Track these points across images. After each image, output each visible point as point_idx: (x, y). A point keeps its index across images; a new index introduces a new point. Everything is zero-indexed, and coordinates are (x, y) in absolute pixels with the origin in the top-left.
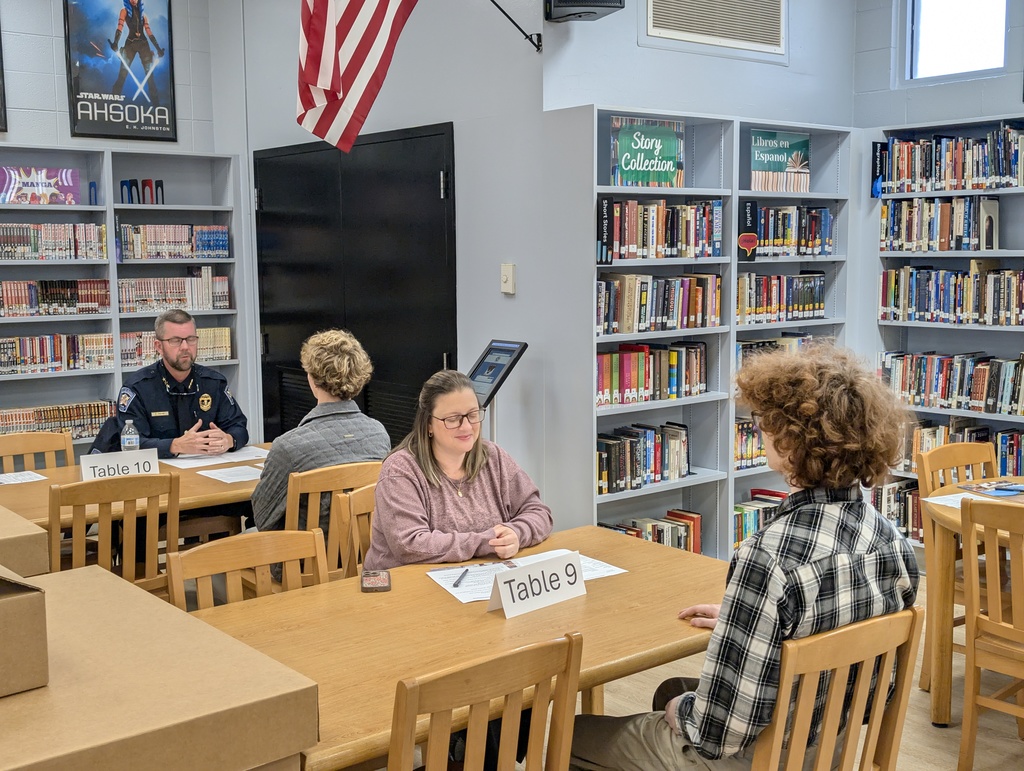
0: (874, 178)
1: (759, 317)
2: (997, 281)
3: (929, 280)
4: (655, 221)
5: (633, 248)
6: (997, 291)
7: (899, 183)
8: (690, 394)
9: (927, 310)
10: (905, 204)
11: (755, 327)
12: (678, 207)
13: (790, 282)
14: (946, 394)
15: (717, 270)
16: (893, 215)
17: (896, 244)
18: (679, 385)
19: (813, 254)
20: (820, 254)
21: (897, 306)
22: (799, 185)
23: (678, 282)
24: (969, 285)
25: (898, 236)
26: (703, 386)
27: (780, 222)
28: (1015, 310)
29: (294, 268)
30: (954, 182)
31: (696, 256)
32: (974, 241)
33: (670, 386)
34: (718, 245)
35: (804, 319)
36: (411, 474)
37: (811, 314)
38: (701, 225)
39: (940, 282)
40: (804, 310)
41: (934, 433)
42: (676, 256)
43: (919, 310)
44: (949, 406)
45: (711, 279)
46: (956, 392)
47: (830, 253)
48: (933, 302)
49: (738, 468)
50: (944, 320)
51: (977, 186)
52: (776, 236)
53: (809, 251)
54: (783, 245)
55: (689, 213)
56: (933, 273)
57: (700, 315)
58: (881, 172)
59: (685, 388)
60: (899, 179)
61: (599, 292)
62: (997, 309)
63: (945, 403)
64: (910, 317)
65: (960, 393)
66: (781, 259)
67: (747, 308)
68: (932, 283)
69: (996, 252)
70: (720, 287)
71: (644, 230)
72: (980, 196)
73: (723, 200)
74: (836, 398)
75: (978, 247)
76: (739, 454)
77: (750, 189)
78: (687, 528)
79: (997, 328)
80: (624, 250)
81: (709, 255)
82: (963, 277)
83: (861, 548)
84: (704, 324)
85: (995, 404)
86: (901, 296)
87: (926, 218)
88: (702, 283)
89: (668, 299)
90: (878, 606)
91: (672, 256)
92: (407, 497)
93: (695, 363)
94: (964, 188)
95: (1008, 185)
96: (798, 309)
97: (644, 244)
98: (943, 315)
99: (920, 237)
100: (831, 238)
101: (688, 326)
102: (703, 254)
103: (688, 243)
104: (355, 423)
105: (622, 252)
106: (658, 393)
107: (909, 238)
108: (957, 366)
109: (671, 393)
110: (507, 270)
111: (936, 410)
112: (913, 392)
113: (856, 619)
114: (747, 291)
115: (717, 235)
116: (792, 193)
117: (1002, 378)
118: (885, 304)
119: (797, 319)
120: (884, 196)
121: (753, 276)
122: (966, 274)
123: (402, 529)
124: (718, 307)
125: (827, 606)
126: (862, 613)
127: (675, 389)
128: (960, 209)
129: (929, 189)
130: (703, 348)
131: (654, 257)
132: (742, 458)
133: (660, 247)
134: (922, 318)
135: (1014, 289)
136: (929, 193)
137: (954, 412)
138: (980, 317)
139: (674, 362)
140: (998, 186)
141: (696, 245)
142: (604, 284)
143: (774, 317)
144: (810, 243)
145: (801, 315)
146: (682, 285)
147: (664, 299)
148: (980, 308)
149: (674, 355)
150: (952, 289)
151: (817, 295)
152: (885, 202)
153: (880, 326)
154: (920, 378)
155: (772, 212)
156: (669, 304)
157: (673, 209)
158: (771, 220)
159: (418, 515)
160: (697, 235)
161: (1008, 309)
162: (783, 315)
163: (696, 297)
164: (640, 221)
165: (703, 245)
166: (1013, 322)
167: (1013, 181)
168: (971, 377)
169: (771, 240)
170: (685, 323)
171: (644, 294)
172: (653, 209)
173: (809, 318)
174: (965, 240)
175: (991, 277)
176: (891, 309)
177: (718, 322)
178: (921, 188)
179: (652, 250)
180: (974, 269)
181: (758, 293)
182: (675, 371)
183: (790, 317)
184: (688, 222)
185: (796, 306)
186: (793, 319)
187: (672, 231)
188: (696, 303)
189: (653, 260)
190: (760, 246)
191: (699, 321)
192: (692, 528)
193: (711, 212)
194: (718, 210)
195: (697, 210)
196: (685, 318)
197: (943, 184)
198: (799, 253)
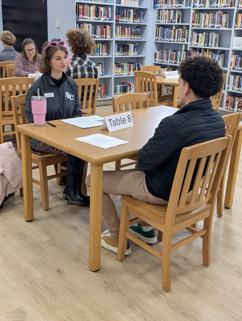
0: (154, 3)
1: (122, 37)
2: (178, 31)
3: (165, 30)
4: (92, 10)
5: (86, 17)
6: (178, 34)
7: (160, 5)
8: (103, 55)
9: (164, 38)
10: (161, 10)
11: (120, 40)
12: (99, 7)
13: (131, 29)
14: (167, 60)
15: (110, 24)
16: (159, 13)
17: (159, 21)
18: (99, 53)
19: (137, 22)
20: (139, 22)
21: (158, 37)
22: (135, 4)
23: (99, 26)
24: (173, 32)
25: (159, 19)
26: (107, 54)
27: (128, 13)
28: (181, 38)
29: (14, 22)
30: (171, 5)
31: (104, 20)
32: (174, 21)
33: (97, 53)
34: (110, 18)
35: (135, 39)
36: (21, 59)
37: (137, 38)
38: (105, 12)
39: (167, 31)
40: (135, 37)
41: (164, 70)
42: (98, 20)
43: (163, 38)
44: (168, 63)
45: (108, 26)
46: (169, 59)
47: (143, 23)
48: (165, 36)
49: (115, 75)
50: (168, 41)
51: (175, 7)
52: (126, 17)
53: (137, 21)
54: (129, 19)
55: (102, 9)
56: (166, 29)
57: (105, 35)
58: (156, 2)
59: (101, 53)
60: (160, 4)
61: (77, 27)
62: (177, 38)
63: (167, 62)
64: (161, 40)
65: (170, 59)
66: (128, 23)
67: (119, 35)
68: (165, 31)
69: (180, 24)
70: (111, 29)
71: (90, 12)
72: (176, 9)
73: (112, 7)
74: (80, 37)
75: (175, 22)
76: (116, 72)
77: (121, 4)
78: (101, 88)
79: (177, 43)
80: (84, 17)
81: (108, 20)
82: (172, 30)
83: (83, 65)
84: (106, 38)
85: (176, 62)
86: (159, 35)
87: (165, 14)
88: (105, 27)
89: (96, 30)
90: (87, 76)
91: (97, 20)
92: (20, 63)
93: (104, 48)
94: (173, 7)
95: (181, 6)
96: (133, 36)
97: (90, 16)
98: (167, 40)
99: (164, 20)
100: (143, 18)
101: (101, 38)
102: (106, 20)
103: (101, 17)
104: (13, 53)
105: (83, 18)
106: (94, 54)
107: (162, 20)
108: (170, 52)
109: (97, 54)
110: (58, 21)
111: (165, 64)
112: (161, 59)
113: (82, 77)
114: (119, 30)
115: (110, 15)
116: (133, 6)
117: (178, 55)
118: (156, 37)
119: (133, 39)
120: (157, 8)
121: (120, 27)
122: (172, 29)
123: (18, 69)
124: (110, 34)
125: (75, 74)
126: (83, 76)
127: (98, 53)
128: (172, 12)
129: (166, 7)
130: (107, 44)
131: (92, 19)
132: (117, 73)
133: (94, 17)
134: (163, 40)
135: (181, 33)
136: (166, 8)
137: (169, 64)
138: (174, 40)
139: (98, 47)
140: (179, 7)
141: (104, 17)
142: (78, 25)
143: (126, 38)
144: (137, 20)
145: (134, 38)
146: (100, 27)
147: (95, 30)
148: (174, 38)
149: (98, 45)
150: (169, 33)
151: (138, 33)
152: (157, 10)
153: (155, 42)
154: (162, 56)
155: (125, 10)
156: (96, 32)
157: (97, 8)
158: (125, 12)
159: (22, 67)
160: (104, 15)
161: (180, 38)
162: (129, 38)
163: (104, 30)
164: (88, 10)
165: (106, 18)
166: (180, 41)
167: (182, 6)
168: (172, 55)
169: (125, 18)
170: (101, 37)
171: (89, 28)
172: (92, 7)
173: (136, 39)
174: (173, 20)
175: (177, 30)
176: (157, 38)
177: (110, 37)
178: (165, 6)
179: (91, 18)
180: (174, 28)
181: (121, 31)
182: (98, 49)
183: (131, 38)
184: (101, 11)
185: (132, 36)
186: (132, 39)
187: (97, 13)
188: (104, 32)
189: (92, 20)
190: (120, 19)
191: (105, 37)
192: (102, 88)
193: (108, 9)
194: (110, 9)
195: (104, 8)
196: (101, 36)
197: (169, 6)
198: (133, 22)
